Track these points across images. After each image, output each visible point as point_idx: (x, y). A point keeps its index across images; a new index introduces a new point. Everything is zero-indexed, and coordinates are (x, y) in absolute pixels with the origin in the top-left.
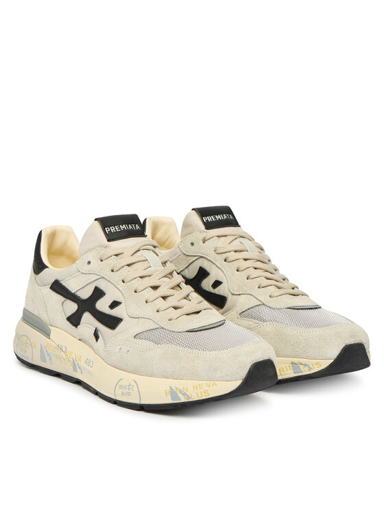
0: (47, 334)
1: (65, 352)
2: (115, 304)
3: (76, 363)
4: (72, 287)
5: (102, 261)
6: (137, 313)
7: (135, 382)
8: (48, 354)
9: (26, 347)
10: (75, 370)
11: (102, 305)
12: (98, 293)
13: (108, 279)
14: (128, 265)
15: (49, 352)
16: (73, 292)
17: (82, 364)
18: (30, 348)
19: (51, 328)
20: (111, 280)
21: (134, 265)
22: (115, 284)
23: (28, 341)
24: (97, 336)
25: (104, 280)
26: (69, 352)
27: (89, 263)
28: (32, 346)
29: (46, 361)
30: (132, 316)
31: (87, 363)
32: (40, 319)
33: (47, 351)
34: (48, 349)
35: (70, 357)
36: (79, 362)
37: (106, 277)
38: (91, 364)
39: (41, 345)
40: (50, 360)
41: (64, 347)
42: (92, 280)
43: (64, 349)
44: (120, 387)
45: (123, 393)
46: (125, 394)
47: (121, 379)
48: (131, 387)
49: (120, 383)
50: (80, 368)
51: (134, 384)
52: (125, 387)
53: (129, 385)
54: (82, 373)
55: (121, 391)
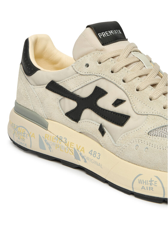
0: (45, 126)
1: (65, 143)
2: (118, 102)
3: (79, 153)
4: (71, 86)
5: (100, 63)
6: (145, 110)
7: (157, 177)
8: (48, 144)
9: (24, 136)
10: (77, 157)
11: (105, 103)
12: (99, 92)
13: (110, 79)
14: (126, 66)
15: (49, 141)
16: (71, 91)
17: (86, 154)
18: (29, 137)
19: (48, 121)
20: (113, 81)
21: (131, 66)
22: (117, 83)
23: (26, 132)
24: (102, 131)
25: (104, 80)
26: (70, 143)
27: (87, 65)
28: (30, 136)
29: (45, 149)
30: (140, 113)
31: (91, 154)
32: (36, 113)
33: (46, 141)
34: (46, 139)
35: (70, 147)
36: (82, 152)
37: (106, 78)
38: (97, 155)
39: (39, 135)
40: (50, 148)
41: (63, 138)
42: (92, 80)
43: (64, 140)
44: (140, 182)
45: (143, 188)
46: (146, 188)
47: (140, 175)
48: (153, 182)
49: (139, 178)
50: (83, 157)
51: (157, 180)
52: (146, 182)
53: (151, 181)
54: (85, 162)
55: (141, 185)
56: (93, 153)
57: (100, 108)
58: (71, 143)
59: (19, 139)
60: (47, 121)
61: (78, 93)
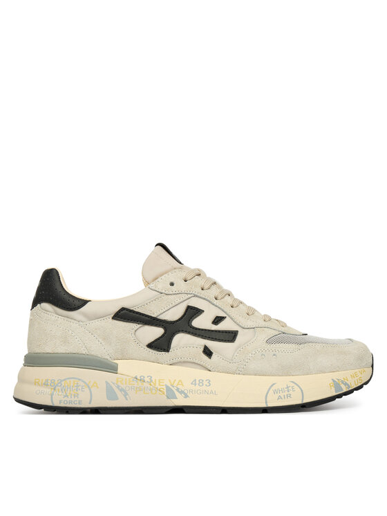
0: (113, 369)
1: (150, 382)
2: (218, 320)
3: (174, 389)
5: (186, 281)
7: (292, 382)
8: (121, 390)
9: (77, 390)
10: (171, 396)
11: (198, 322)
12: (193, 312)
13: (203, 297)
15: (123, 386)
16: (155, 316)
17: (187, 386)
18: (87, 390)
20: (206, 298)
22: (211, 300)
23: (81, 383)
24: (208, 352)
25: (197, 298)
26: (157, 381)
27: (172, 284)
28: (89, 387)
29: (117, 399)
30: (246, 327)
31: (195, 384)
32: (92, 355)
33: (118, 387)
34: (119, 384)
35: (159, 385)
36: (180, 387)
37: (198, 295)
38: (205, 383)
39: (106, 382)
40: (126, 394)
41: (146, 376)
42: (182, 300)
43: (147, 379)
44: (275, 392)
45: (280, 398)
46: (283, 397)
47: (274, 384)
48: (290, 388)
49: (273, 388)
50: (182, 392)
51: (293, 385)
52: (282, 390)
53: (288, 387)
54: (186, 396)
55: (277, 396)
56: (197, 382)
57: (196, 329)
58: (159, 380)
59: (67, 396)
60: (115, 361)
61: (162, 317)
